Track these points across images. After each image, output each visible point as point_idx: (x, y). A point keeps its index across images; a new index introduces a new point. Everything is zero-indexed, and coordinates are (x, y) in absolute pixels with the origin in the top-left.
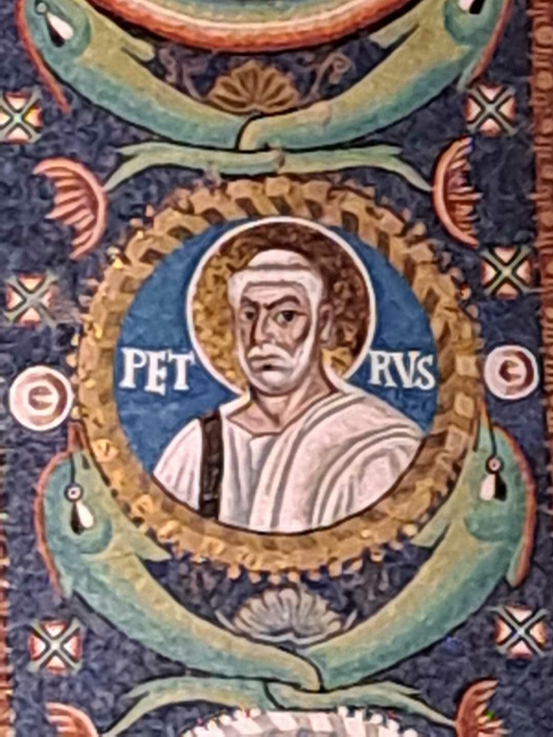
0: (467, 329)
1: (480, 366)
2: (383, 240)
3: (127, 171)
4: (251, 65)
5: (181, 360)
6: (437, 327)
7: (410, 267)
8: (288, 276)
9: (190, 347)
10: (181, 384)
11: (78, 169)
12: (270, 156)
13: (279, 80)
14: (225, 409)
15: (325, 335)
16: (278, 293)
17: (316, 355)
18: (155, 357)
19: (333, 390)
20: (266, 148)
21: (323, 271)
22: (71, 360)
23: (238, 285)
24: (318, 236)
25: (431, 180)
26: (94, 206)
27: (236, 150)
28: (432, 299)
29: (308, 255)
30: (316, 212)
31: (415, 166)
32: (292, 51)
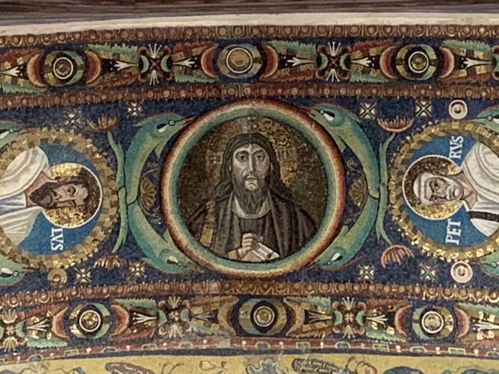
0: (443, 124)
1: (456, 120)
2: (411, 151)
3: (385, 237)
4: (350, 194)
5: (450, 223)
6: (442, 134)
7: (421, 142)
8: (423, 184)
9: (446, 220)
10: (459, 224)
11: (384, 253)
12: (381, 188)
13: (356, 184)
14: (468, 210)
15: (443, 173)
16: (429, 188)
17: (450, 177)
18: (449, 232)
19: (462, 172)
20: (379, 189)
21: (421, 172)
22: (449, 261)
23: (425, 202)
24: (410, 173)
25: (391, 133)
26: (397, 249)
27: (379, 199)
28: (432, 135)
29: (416, 177)
30: (401, 173)
31: (386, 138)
32: (346, 180)
